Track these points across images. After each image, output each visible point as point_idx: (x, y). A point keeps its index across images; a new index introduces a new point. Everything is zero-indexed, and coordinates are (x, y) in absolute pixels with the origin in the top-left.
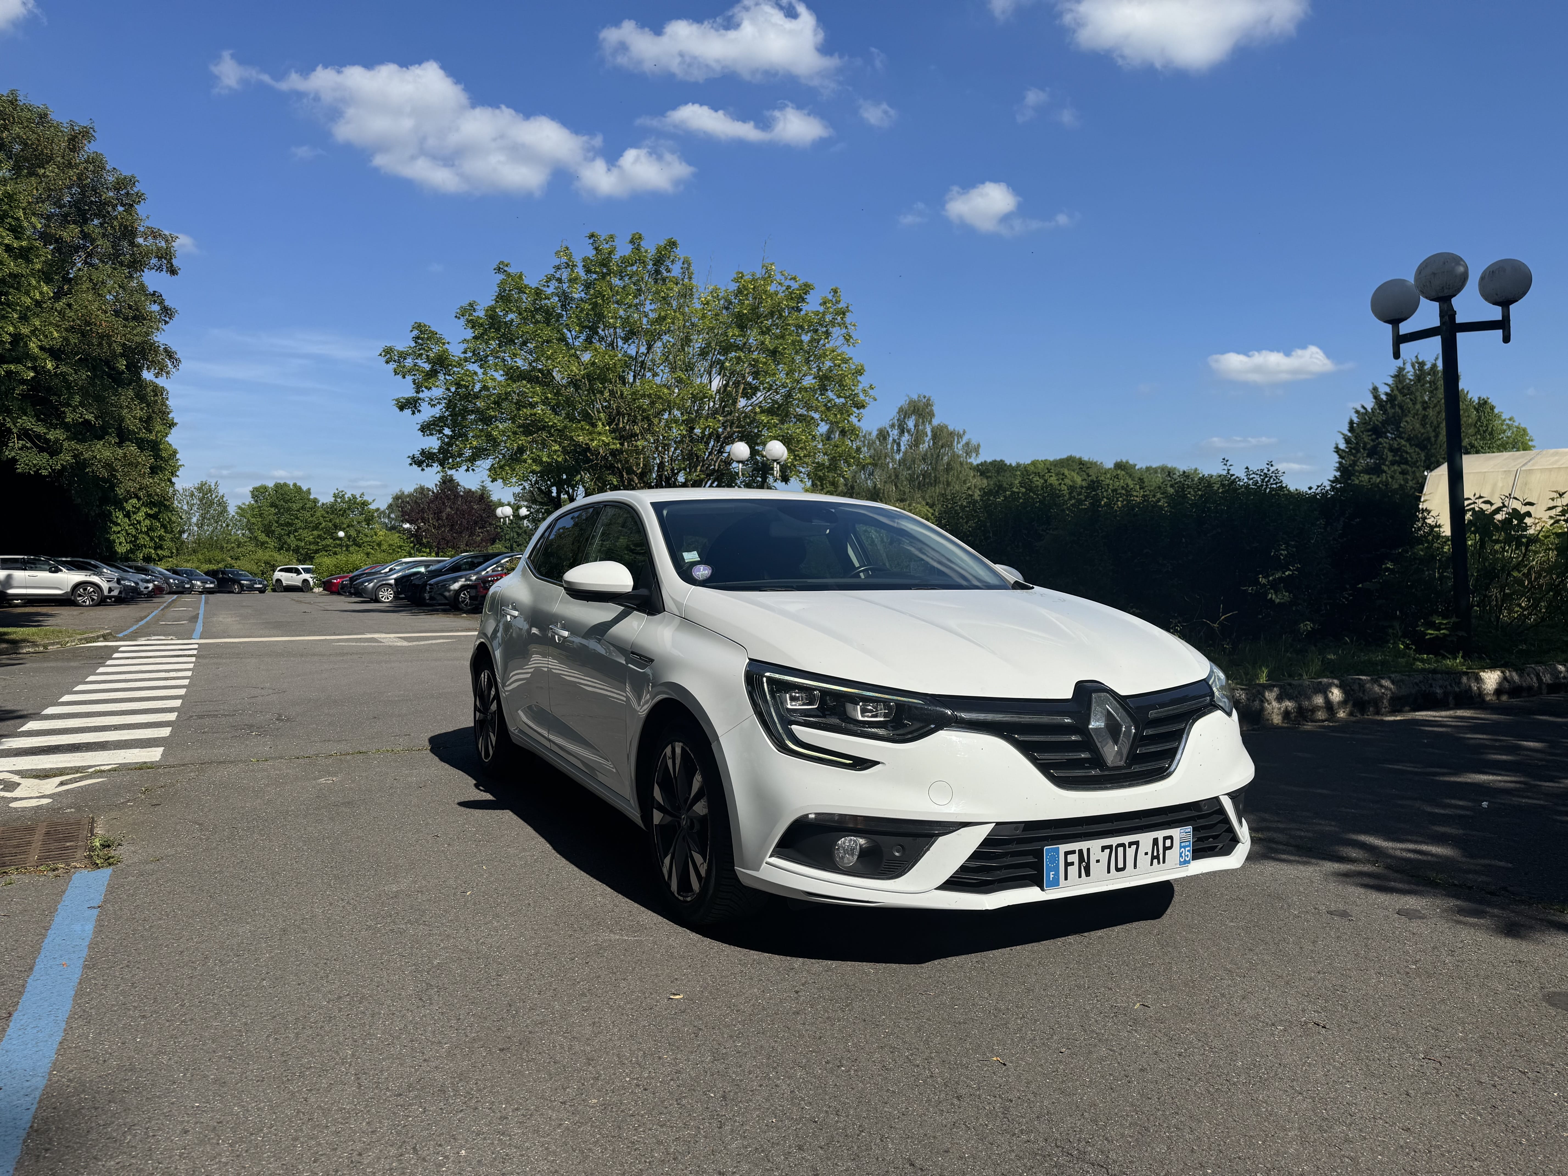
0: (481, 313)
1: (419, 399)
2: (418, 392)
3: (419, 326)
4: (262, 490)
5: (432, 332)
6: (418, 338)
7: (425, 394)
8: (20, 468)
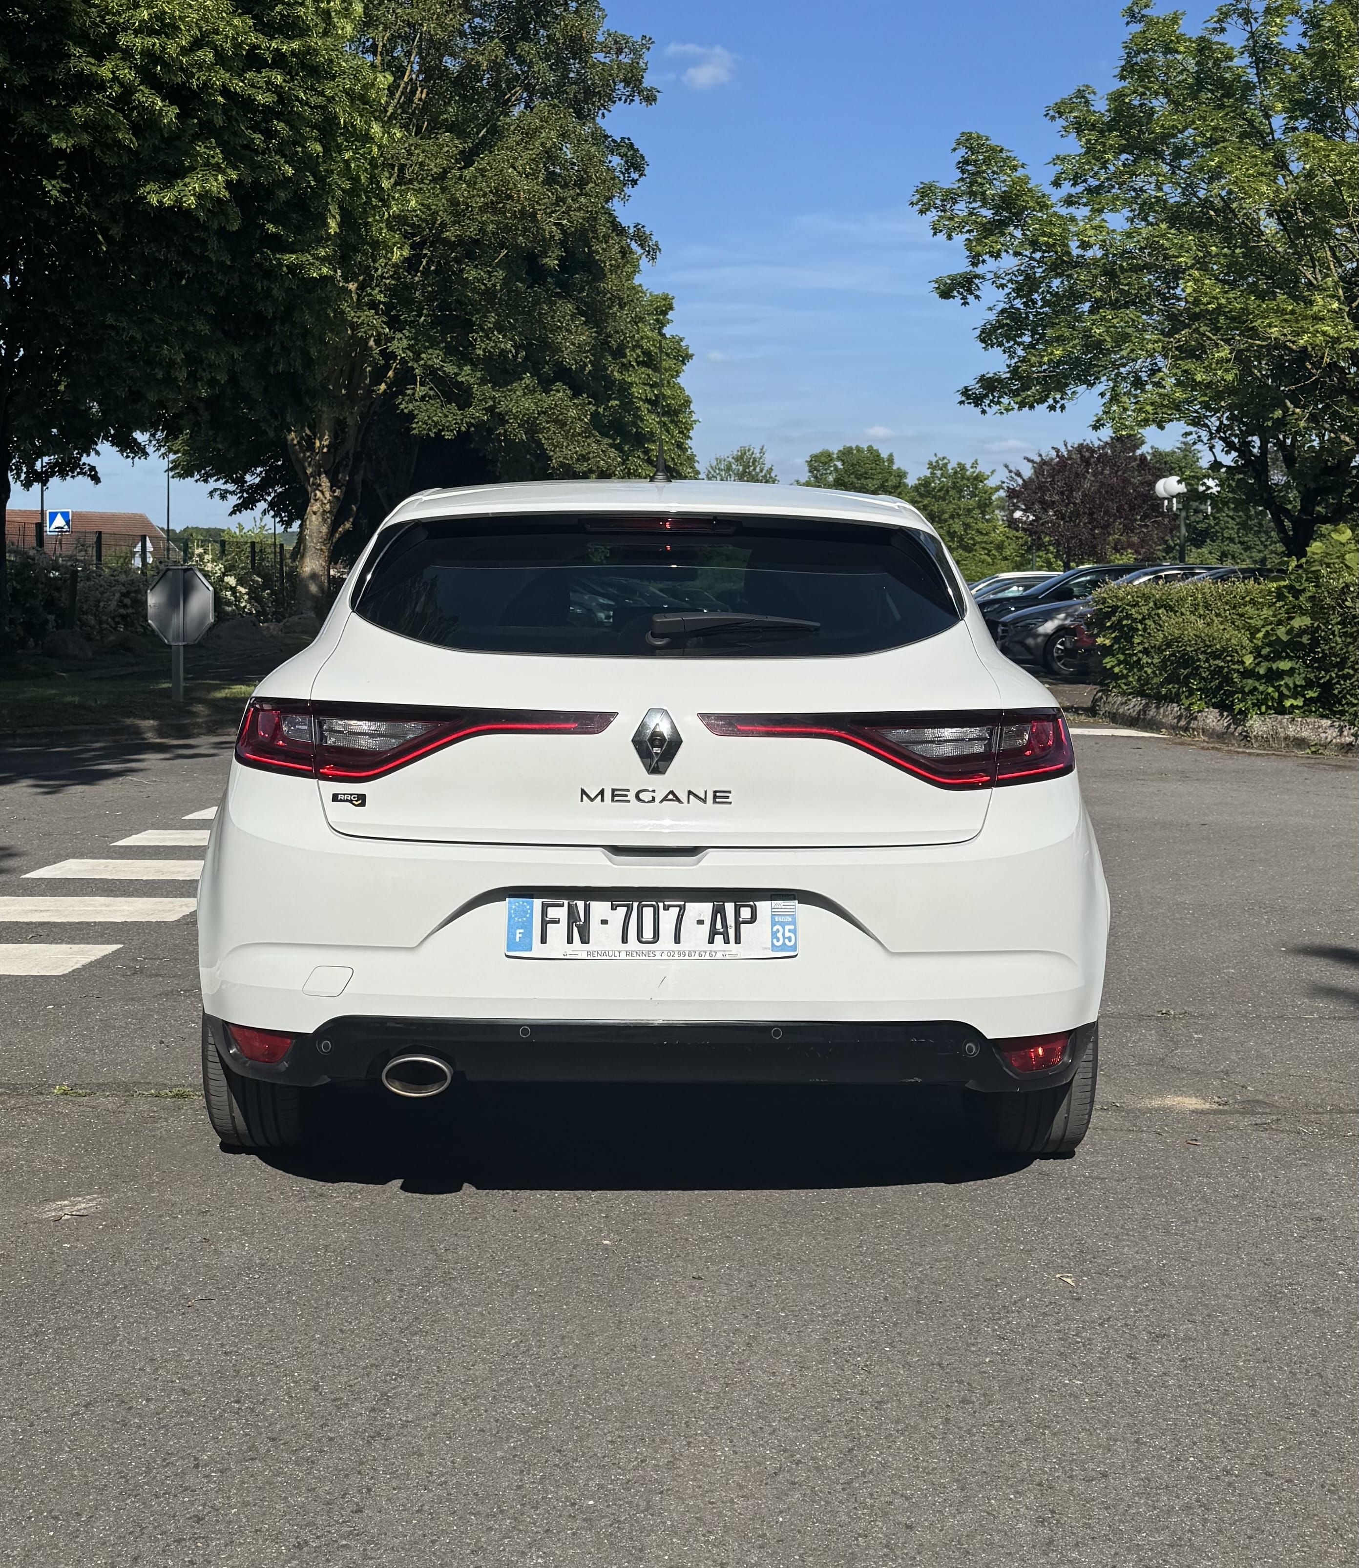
0: (1101, 105)
1: (977, 276)
2: (974, 264)
3: (969, 141)
4: (823, 459)
5: (993, 149)
6: (966, 162)
7: (990, 265)
8: (417, 428)
